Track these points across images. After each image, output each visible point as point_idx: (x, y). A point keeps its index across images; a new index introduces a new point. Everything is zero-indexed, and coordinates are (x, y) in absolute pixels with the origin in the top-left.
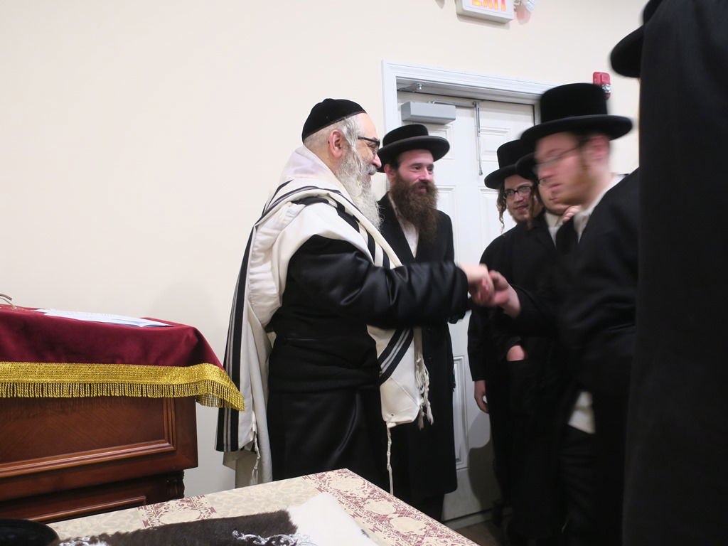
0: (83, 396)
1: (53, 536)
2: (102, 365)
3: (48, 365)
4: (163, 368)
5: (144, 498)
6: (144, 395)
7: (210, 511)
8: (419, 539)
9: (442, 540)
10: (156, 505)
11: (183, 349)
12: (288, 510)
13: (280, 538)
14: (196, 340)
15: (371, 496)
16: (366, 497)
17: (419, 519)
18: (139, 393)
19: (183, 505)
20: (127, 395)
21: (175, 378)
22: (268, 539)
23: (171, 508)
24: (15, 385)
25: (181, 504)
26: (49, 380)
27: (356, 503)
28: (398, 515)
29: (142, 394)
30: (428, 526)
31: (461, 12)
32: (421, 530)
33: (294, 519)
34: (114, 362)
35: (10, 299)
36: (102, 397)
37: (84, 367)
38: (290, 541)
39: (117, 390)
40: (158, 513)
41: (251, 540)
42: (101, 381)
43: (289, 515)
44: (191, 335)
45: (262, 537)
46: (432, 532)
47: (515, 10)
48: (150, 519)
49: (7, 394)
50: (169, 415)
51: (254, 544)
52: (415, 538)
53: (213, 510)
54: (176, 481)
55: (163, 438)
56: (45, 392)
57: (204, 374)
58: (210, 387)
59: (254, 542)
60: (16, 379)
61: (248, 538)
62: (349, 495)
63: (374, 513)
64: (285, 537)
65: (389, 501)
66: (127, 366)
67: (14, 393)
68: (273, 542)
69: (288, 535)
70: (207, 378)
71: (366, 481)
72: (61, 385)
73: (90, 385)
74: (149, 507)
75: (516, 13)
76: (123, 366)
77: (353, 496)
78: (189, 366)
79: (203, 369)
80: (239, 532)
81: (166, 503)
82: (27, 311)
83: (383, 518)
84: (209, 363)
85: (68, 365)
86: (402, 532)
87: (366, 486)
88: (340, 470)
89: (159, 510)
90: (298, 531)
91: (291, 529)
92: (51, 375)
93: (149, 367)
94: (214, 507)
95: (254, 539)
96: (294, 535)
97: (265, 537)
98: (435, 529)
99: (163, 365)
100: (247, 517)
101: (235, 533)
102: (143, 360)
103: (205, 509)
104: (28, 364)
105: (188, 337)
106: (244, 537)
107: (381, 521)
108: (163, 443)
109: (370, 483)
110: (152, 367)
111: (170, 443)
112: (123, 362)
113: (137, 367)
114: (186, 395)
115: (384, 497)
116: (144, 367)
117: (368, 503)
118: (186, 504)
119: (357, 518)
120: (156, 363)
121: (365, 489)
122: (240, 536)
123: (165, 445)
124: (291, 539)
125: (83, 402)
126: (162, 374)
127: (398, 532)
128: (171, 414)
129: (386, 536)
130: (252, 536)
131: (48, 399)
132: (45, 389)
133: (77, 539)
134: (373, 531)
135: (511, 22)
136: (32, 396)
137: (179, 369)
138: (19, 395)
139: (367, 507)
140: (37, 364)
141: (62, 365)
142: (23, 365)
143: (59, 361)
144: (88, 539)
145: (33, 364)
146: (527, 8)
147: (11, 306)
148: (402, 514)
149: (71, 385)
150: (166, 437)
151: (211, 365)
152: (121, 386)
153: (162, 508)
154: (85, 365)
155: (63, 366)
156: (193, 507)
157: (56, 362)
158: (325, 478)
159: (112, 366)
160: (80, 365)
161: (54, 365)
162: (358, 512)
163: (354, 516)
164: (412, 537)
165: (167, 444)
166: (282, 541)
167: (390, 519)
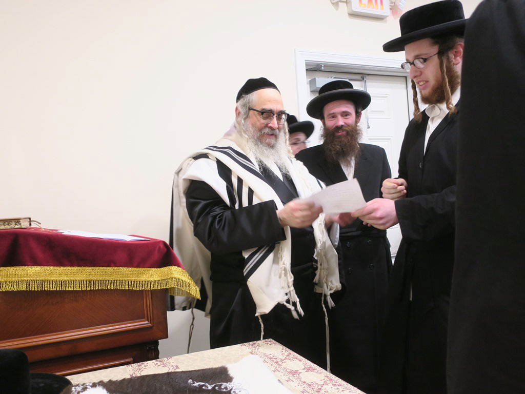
0: (89, 289)
1: (68, 383)
2: (101, 268)
3: (65, 268)
4: (143, 269)
5: (131, 359)
6: (131, 288)
7: (175, 367)
8: (320, 387)
9: (336, 387)
10: (139, 364)
11: (156, 256)
12: (227, 366)
13: (221, 385)
14: (166, 250)
15: (287, 357)
16: (284, 358)
17: (320, 373)
18: (127, 287)
19: (157, 364)
20: (118, 288)
21: (152, 277)
22: (213, 385)
23: (149, 366)
24: (43, 282)
25: (156, 363)
26: (66, 278)
27: (277, 362)
28: (306, 370)
29: (129, 287)
30: (326, 378)
31: (351, 12)
32: (321, 380)
33: (231, 373)
34: (109, 266)
35: (40, 224)
36: (102, 289)
37: (89, 269)
38: (228, 387)
39: (112, 285)
40: (140, 369)
41: (201, 386)
42: (101, 278)
43: (228, 370)
44: (162, 246)
45: (209, 384)
46: (329, 382)
47: (391, 9)
48: (134, 373)
49: (38, 288)
50: (148, 301)
51: (203, 389)
52: (317, 386)
53: (177, 367)
54: (153, 348)
55: (144, 318)
56: (63, 287)
57: (171, 273)
58: (176, 283)
59: (204, 387)
60: (43, 278)
61: (199, 385)
62: (272, 357)
63: (289, 369)
64: (225, 385)
65: (300, 360)
66: (118, 268)
67: (42, 287)
68: (217, 388)
69: (227, 383)
70: (173, 276)
71: (285, 348)
72: (74, 282)
73: (93, 281)
74: (134, 365)
75: (391, 11)
76: (115, 268)
77: (275, 357)
78: (161, 268)
79: (170, 270)
80: (193, 381)
81: (145, 363)
82: (51, 231)
83: (295, 373)
84: (174, 266)
85: (78, 268)
86: (308, 382)
87: (284, 351)
88: (266, 340)
89: (141, 367)
90: (234, 380)
91: (229, 379)
92: (67, 275)
93: (133, 269)
94: (178, 365)
95: (203, 385)
96: (231, 383)
97: (211, 384)
98: (331, 380)
99: (143, 267)
100: (199, 370)
101: (190, 381)
102: (129, 264)
103: (172, 366)
104: (52, 268)
105: (160, 247)
106: (196, 384)
107: (293, 375)
108: (144, 321)
109: (287, 349)
110: (135, 269)
111: (148, 321)
112: (116, 266)
113: (125, 269)
114: (159, 288)
115: (297, 358)
116: (130, 269)
117: (285, 362)
118: (159, 363)
119: (277, 373)
120: (138, 266)
121: (283, 353)
122: (194, 383)
123: (145, 323)
124: (229, 385)
125: (89, 293)
126: (142, 274)
127: (304, 382)
128: (149, 301)
129: (296, 385)
130: (202, 383)
131: (65, 291)
132: (63, 285)
133: (83, 385)
134: (288, 381)
135: (388, 18)
136: (55, 289)
137: (154, 270)
138: (46, 289)
139: (284, 365)
140: (57, 268)
141: (74, 267)
142: (48, 268)
143: (72, 265)
144: (91, 384)
145: (55, 268)
146: (399, 7)
147: (40, 228)
148: (309, 369)
149: (81, 282)
150: (146, 317)
151: (176, 267)
152: (114, 282)
153: (143, 366)
154: (90, 268)
155: (75, 269)
156: (164, 365)
157: (70, 266)
158: (256, 345)
159: (108, 268)
160: (86, 268)
161: (69, 268)
162: (278, 368)
163: (274, 371)
164: (315, 385)
165: (147, 322)
166: (223, 387)
167: (300, 373)
